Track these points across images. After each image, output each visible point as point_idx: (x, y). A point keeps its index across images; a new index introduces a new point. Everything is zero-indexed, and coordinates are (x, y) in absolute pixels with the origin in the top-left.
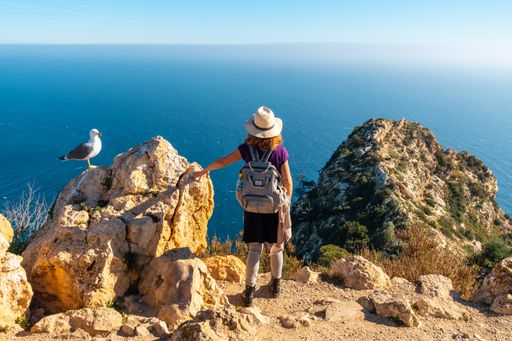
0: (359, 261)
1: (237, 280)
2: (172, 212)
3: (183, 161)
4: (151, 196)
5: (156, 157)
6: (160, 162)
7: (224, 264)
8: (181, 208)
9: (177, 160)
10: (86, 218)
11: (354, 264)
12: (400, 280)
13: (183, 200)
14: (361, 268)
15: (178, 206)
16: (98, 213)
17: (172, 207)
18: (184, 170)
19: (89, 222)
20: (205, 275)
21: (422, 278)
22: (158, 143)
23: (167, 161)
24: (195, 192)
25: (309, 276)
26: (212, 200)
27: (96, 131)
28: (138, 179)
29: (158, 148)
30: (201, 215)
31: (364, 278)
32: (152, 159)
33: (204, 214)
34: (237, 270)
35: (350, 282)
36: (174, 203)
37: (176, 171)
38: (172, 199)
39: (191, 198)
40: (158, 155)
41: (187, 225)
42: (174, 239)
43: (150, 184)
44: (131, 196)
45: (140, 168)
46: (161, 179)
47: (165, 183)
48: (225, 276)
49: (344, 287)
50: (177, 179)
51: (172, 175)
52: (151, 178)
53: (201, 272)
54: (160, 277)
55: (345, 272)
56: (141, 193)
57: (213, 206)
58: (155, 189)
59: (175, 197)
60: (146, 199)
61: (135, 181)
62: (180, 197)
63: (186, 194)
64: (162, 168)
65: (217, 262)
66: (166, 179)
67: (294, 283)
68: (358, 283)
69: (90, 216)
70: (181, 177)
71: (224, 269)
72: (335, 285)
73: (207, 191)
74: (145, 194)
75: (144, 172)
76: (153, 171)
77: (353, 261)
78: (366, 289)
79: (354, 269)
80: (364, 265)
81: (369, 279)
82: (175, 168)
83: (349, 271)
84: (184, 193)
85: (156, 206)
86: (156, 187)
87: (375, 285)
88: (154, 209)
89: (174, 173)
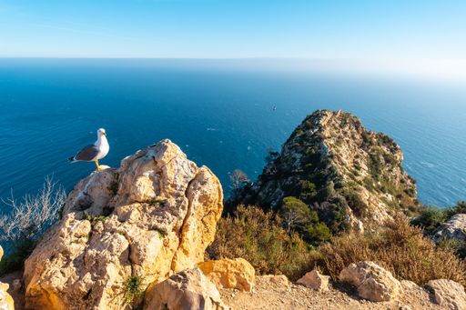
0: (372, 268)
1: (248, 289)
2: (180, 224)
3: (192, 165)
4: (158, 205)
5: (163, 162)
6: (168, 167)
8: (190, 218)
9: (185, 165)
10: (89, 229)
11: (367, 271)
12: (410, 284)
13: (192, 210)
14: (374, 277)
15: (187, 217)
16: (100, 224)
17: (180, 218)
18: (193, 176)
19: (91, 234)
22: (166, 147)
23: (176, 167)
24: (205, 199)
25: (320, 283)
26: (221, 203)
27: (103, 130)
28: (145, 187)
29: (166, 153)
30: (210, 219)
31: (380, 290)
32: (159, 164)
33: (213, 217)
34: (246, 277)
35: (365, 292)
36: (182, 214)
37: (185, 177)
38: (181, 210)
39: (201, 205)
40: (166, 160)
41: (196, 230)
42: (182, 247)
43: (158, 192)
44: (137, 205)
45: (147, 174)
46: (169, 186)
47: (173, 190)
48: (234, 284)
49: (359, 299)
50: (186, 185)
51: (180, 182)
52: (159, 184)
53: (213, 302)
55: (357, 279)
56: (147, 202)
57: (222, 209)
58: (162, 198)
59: (183, 208)
60: (153, 208)
61: (141, 189)
62: (189, 207)
63: (196, 203)
64: (170, 174)
65: (226, 266)
66: (174, 186)
68: (373, 294)
69: (92, 227)
70: (190, 183)
71: (233, 276)
72: (349, 295)
73: (217, 196)
74: (152, 202)
75: (151, 178)
76: (161, 177)
77: (365, 268)
78: (382, 301)
79: (367, 277)
80: (378, 273)
81: (386, 291)
82: (184, 174)
83: (361, 279)
84: (193, 203)
85: (163, 218)
86: (163, 194)
87: (392, 296)
88: (161, 222)
89: (182, 179)
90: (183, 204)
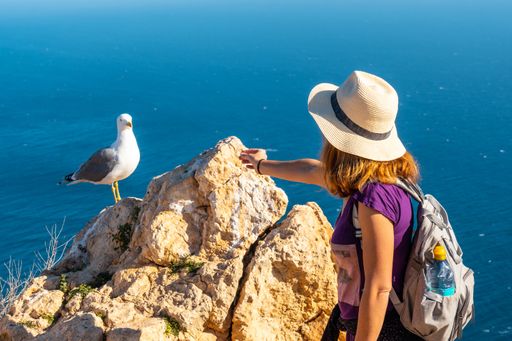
4: (186, 272)
5: (211, 185)
6: (220, 196)
8: (243, 307)
9: (258, 195)
13: (250, 290)
15: (236, 302)
18: (272, 219)
19: (58, 316)
23: (236, 196)
24: (290, 273)
28: (169, 233)
32: (203, 187)
36: (226, 293)
37: (253, 220)
38: (222, 284)
43: (195, 247)
44: (150, 269)
45: (178, 207)
46: (218, 237)
47: (225, 245)
50: (254, 238)
56: (171, 265)
60: (176, 277)
61: (159, 236)
63: (261, 274)
64: (222, 211)
66: (227, 237)
69: (65, 302)
73: (333, 275)
74: (176, 268)
75: (187, 216)
76: (206, 217)
82: (252, 212)
85: (186, 297)
86: (203, 252)
88: (180, 303)
89: (247, 223)
90: (227, 271)
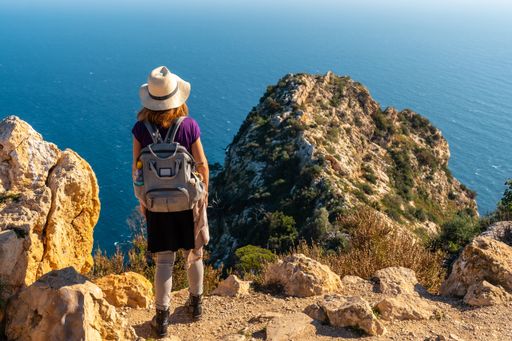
0: (301, 260)
1: (143, 304)
2: (43, 221)
3: (52, 148)
4: (10, 201)
5: (12, 146)
6: (19, 152)
7: (122, 285)
8: (56, 214)
9: (42, 148)
11: (294, 264)
12: (353, 280)
13: (58, 203)
14: (303, 269)
15: (51, 211)
17: (43, 214)
18: (54, 161)
20: (100, 302)
21: (380, 273)
22: (13, 125)
23: (29, 150)
24: (72, 189)
25: (237, 287)
26: (97, 199)
29: (14, 133)
30: (84, 222)
31: (309, 282)
32: (6, 148)
33: (87, 219)
34: (141, 291)
35: (292, 288)
36: (45, 208)
37: (43, 163)
38: (42, 203)
39: (68, 199)
40: (14, 142)
41: (65, 236)
42: (48, 257)
43: (8, 185)
46: (23, 177)
47: (29, 181)
48: (125, 300)
49: (285, 296)
50: (46, 174)
51: (37, 170)
52: (7, 175)
53: (94, 299)
54: (36, 312)
55: (284, 277)
57: (98, 208)
58: (15, 191)
59: (45, 200)
60: (4, 205)
62: (53, 198)
63: (61, 194)
64: (22, 160)
65: (111, 283)
66: (29, 176)
67: (219, 298)
68: (301, 288)
70: (51, 171)
71: (122, 292)
72: (273, 295)
73: (90, 187)
74: (2, 199)
76: (10, 166)
77: (292, 261)
78: (313, 295)
79: (295, 271)
80: (307, 264)
81: (315, 282)
82: (41, 159)
83: (289, 275)
84: (58, 193)
85: (20, 215)
86: (15, 188)
87: (324, 289)
88: (18, 219)
89: (40, 166)
90: (44, 194)
